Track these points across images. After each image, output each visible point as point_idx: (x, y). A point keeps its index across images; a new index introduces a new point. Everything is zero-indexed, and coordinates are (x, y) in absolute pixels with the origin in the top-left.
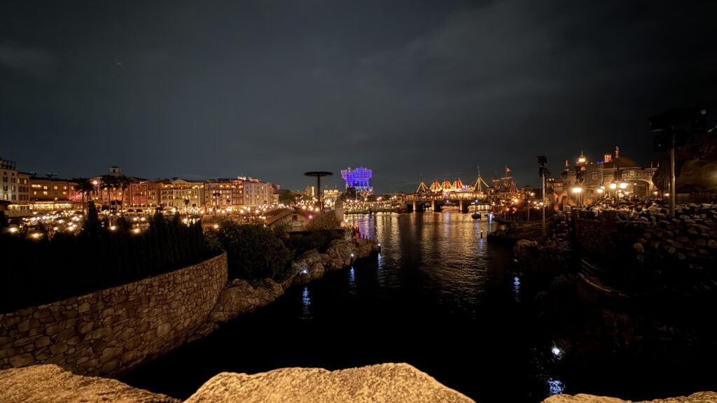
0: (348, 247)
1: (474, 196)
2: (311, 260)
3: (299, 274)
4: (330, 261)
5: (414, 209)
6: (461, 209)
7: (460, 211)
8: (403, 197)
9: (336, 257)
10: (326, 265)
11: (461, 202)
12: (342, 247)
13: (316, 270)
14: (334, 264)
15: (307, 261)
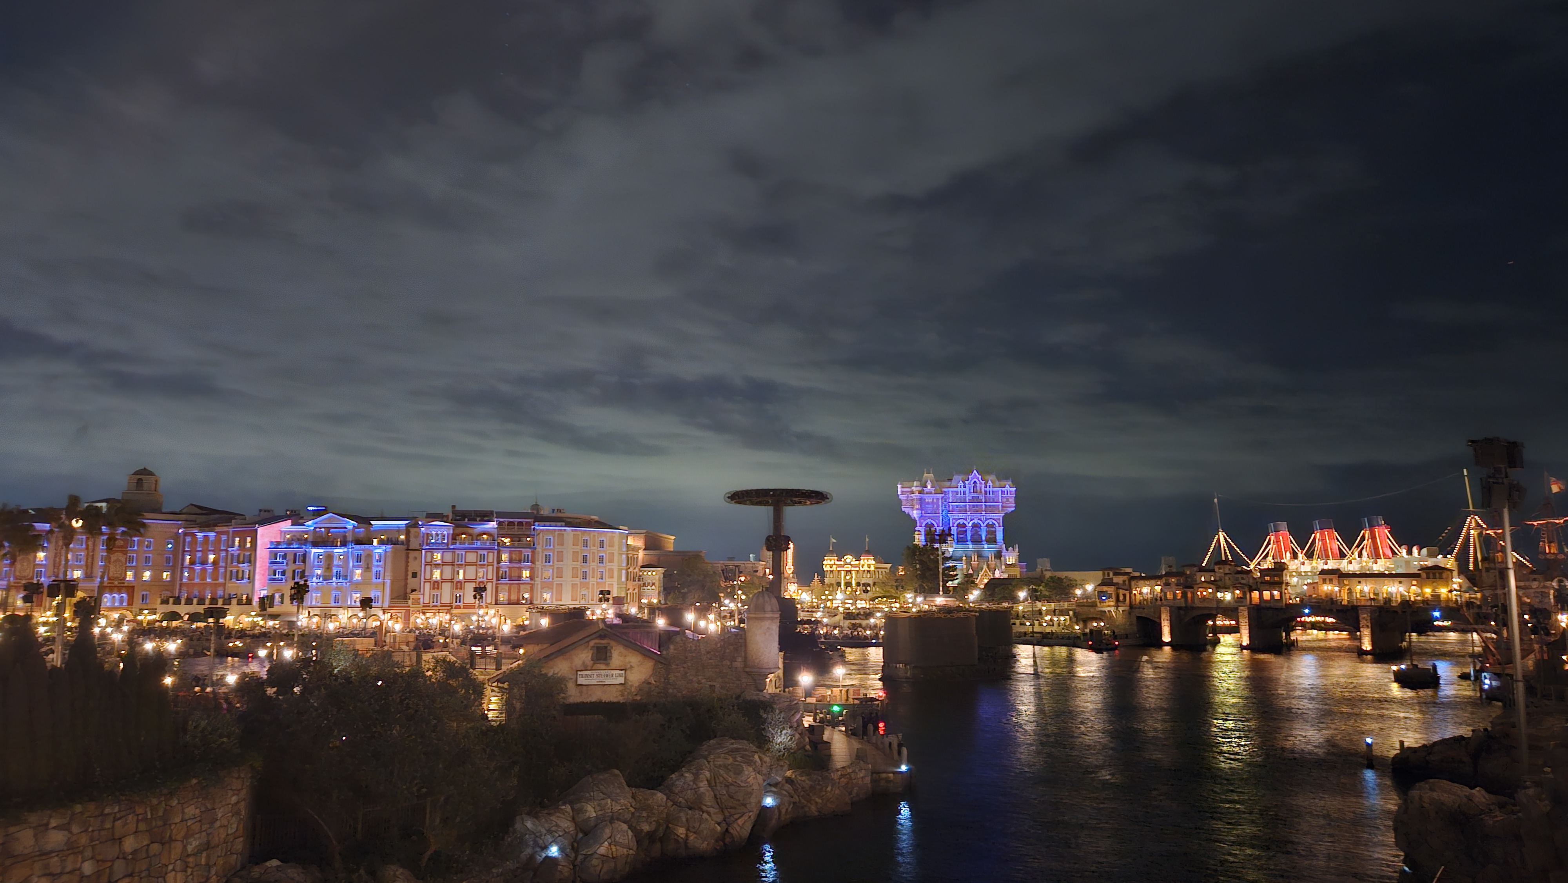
0: (748, 771)
1: (1428, 591)
2: (591, 811)
3: (532, 858)
4: (669, 821)
5: (1167, 638)
6: (1367, 646)
7: (1361, 653)
8: (1117, 586)
9: (695, 805)
10: (651, 836)
11: (1365, 618)
12: (726, 767)
13: (602, 850)
14: (681, 831)
15: (577, 812)
